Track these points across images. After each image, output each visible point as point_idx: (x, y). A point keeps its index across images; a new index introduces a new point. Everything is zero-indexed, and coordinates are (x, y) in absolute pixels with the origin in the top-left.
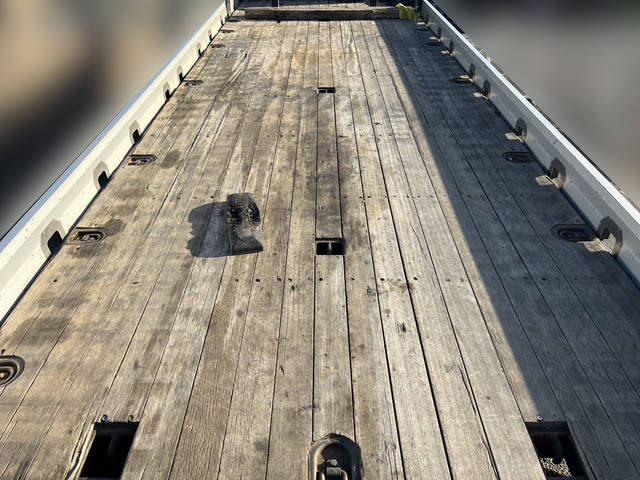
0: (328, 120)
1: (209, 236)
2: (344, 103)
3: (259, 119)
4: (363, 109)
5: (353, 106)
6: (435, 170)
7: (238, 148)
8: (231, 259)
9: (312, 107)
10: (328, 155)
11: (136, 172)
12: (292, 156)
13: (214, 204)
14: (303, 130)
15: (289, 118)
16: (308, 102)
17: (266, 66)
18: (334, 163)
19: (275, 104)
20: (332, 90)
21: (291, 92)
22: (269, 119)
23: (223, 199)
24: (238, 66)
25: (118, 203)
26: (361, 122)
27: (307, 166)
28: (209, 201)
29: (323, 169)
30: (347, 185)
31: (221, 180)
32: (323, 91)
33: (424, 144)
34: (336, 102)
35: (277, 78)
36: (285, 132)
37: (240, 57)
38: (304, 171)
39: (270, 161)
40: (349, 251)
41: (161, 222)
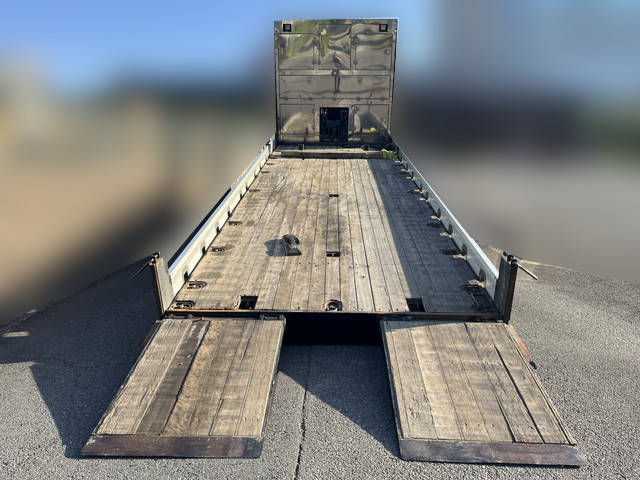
0: (334, 209)
1: (275, 251)
2: (343, 201)
3: (295, 208)
4: (354, 204)
5: (348, 203)
6: (389, 230)
7: (285, 220)
8: (287, 258)
9: (325, 203)
10: (334, 223)
11: (233, 227)
12: (314, 223)
13: (275, 240)
14: (320, 213)
15: (312, 208)
16: (322, 201)
17: (297, 183)
18: (336, 226)
19: (304, 202)
20: (337, 196)
21: (313, 196)
22: (301, 208)
23: (280, 237)
24: (280, 183)
25: (228, 239)
26: (352, 210)
27: (323, 226)
28: (273, 239)
29: (330, 228)
30: (343, 235)
31: (278, 232)
32: (331, 196)
33: (386, 220)
34: (338, 201)
35: (304, 189)
36: (310, 214)
37: (280, 178)
38: (320, 229)
39: (302, 225)
40: (342, 256)
41: (251, 245)
